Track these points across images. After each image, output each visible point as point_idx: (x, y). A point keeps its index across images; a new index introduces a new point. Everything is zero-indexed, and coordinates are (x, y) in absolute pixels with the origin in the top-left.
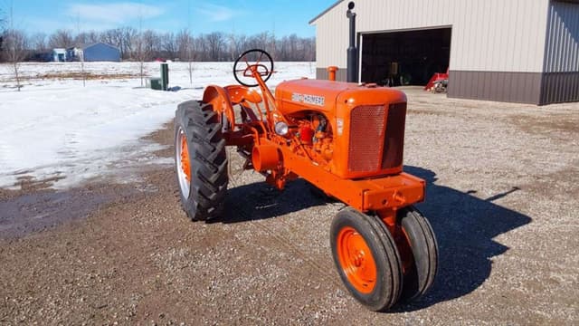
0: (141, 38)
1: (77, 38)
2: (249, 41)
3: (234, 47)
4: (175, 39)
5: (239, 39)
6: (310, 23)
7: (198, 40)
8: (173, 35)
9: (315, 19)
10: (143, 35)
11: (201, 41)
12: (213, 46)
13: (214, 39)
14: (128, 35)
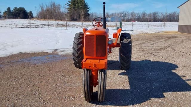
0: (130, 14)
1: (111, 14)
2: (169, 15)
3: (162, 17)
4: (141, 14)
5: (164, 14)
6: (178, 8)
7: (149, 14)
8: (140, 13)
9: (180, 6)
10: (130, 13)
11: (150, 15)
12: (154, 16)
13: (155, 14)
14: (126, 13)
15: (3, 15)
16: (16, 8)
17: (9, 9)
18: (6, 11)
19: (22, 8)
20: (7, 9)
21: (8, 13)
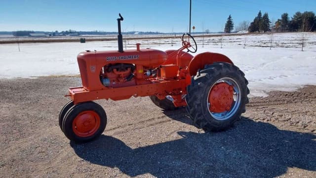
15: (274, 26)
16: (298, 14)
17: (285, 17)
18: (280, 20)
19: (310, 13)
20: (282, 17)
21: (282, 23)
